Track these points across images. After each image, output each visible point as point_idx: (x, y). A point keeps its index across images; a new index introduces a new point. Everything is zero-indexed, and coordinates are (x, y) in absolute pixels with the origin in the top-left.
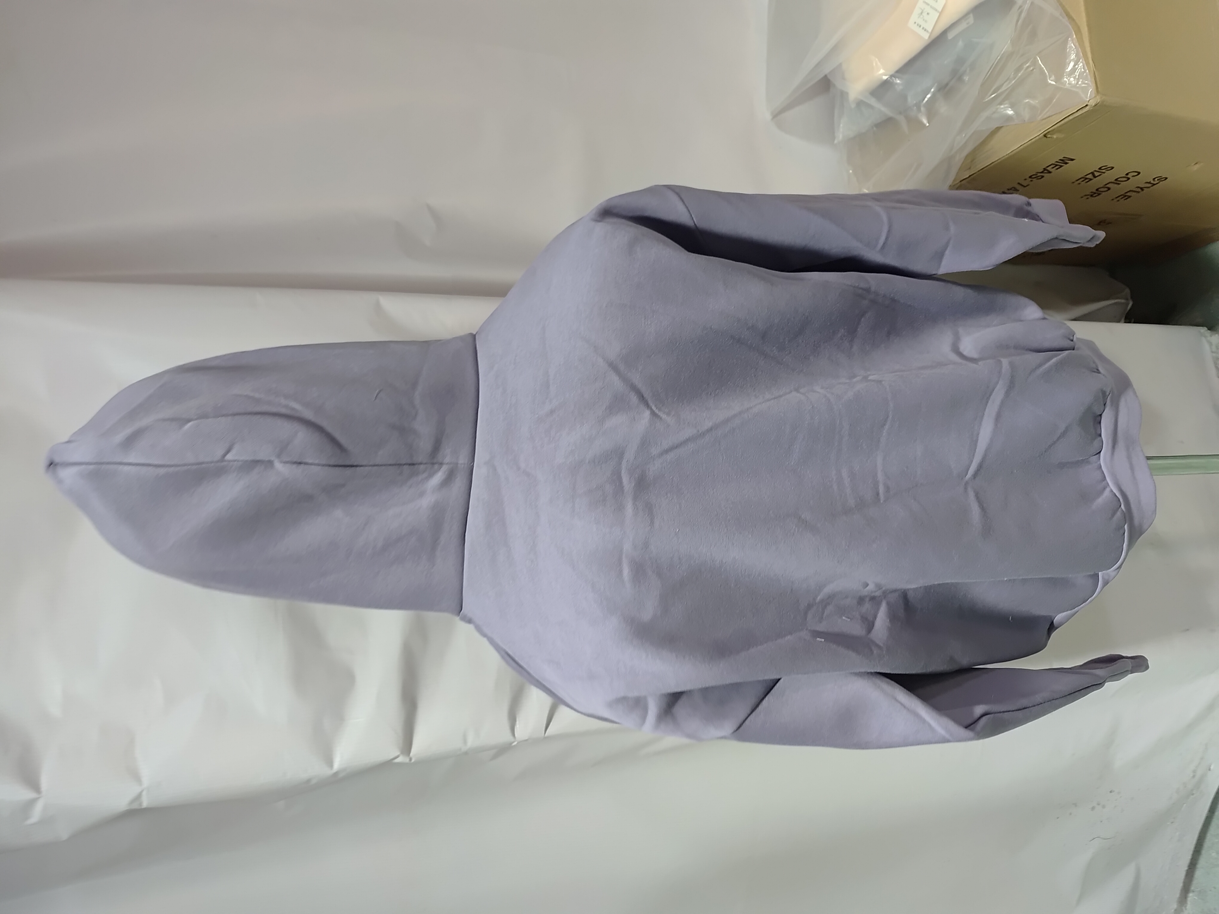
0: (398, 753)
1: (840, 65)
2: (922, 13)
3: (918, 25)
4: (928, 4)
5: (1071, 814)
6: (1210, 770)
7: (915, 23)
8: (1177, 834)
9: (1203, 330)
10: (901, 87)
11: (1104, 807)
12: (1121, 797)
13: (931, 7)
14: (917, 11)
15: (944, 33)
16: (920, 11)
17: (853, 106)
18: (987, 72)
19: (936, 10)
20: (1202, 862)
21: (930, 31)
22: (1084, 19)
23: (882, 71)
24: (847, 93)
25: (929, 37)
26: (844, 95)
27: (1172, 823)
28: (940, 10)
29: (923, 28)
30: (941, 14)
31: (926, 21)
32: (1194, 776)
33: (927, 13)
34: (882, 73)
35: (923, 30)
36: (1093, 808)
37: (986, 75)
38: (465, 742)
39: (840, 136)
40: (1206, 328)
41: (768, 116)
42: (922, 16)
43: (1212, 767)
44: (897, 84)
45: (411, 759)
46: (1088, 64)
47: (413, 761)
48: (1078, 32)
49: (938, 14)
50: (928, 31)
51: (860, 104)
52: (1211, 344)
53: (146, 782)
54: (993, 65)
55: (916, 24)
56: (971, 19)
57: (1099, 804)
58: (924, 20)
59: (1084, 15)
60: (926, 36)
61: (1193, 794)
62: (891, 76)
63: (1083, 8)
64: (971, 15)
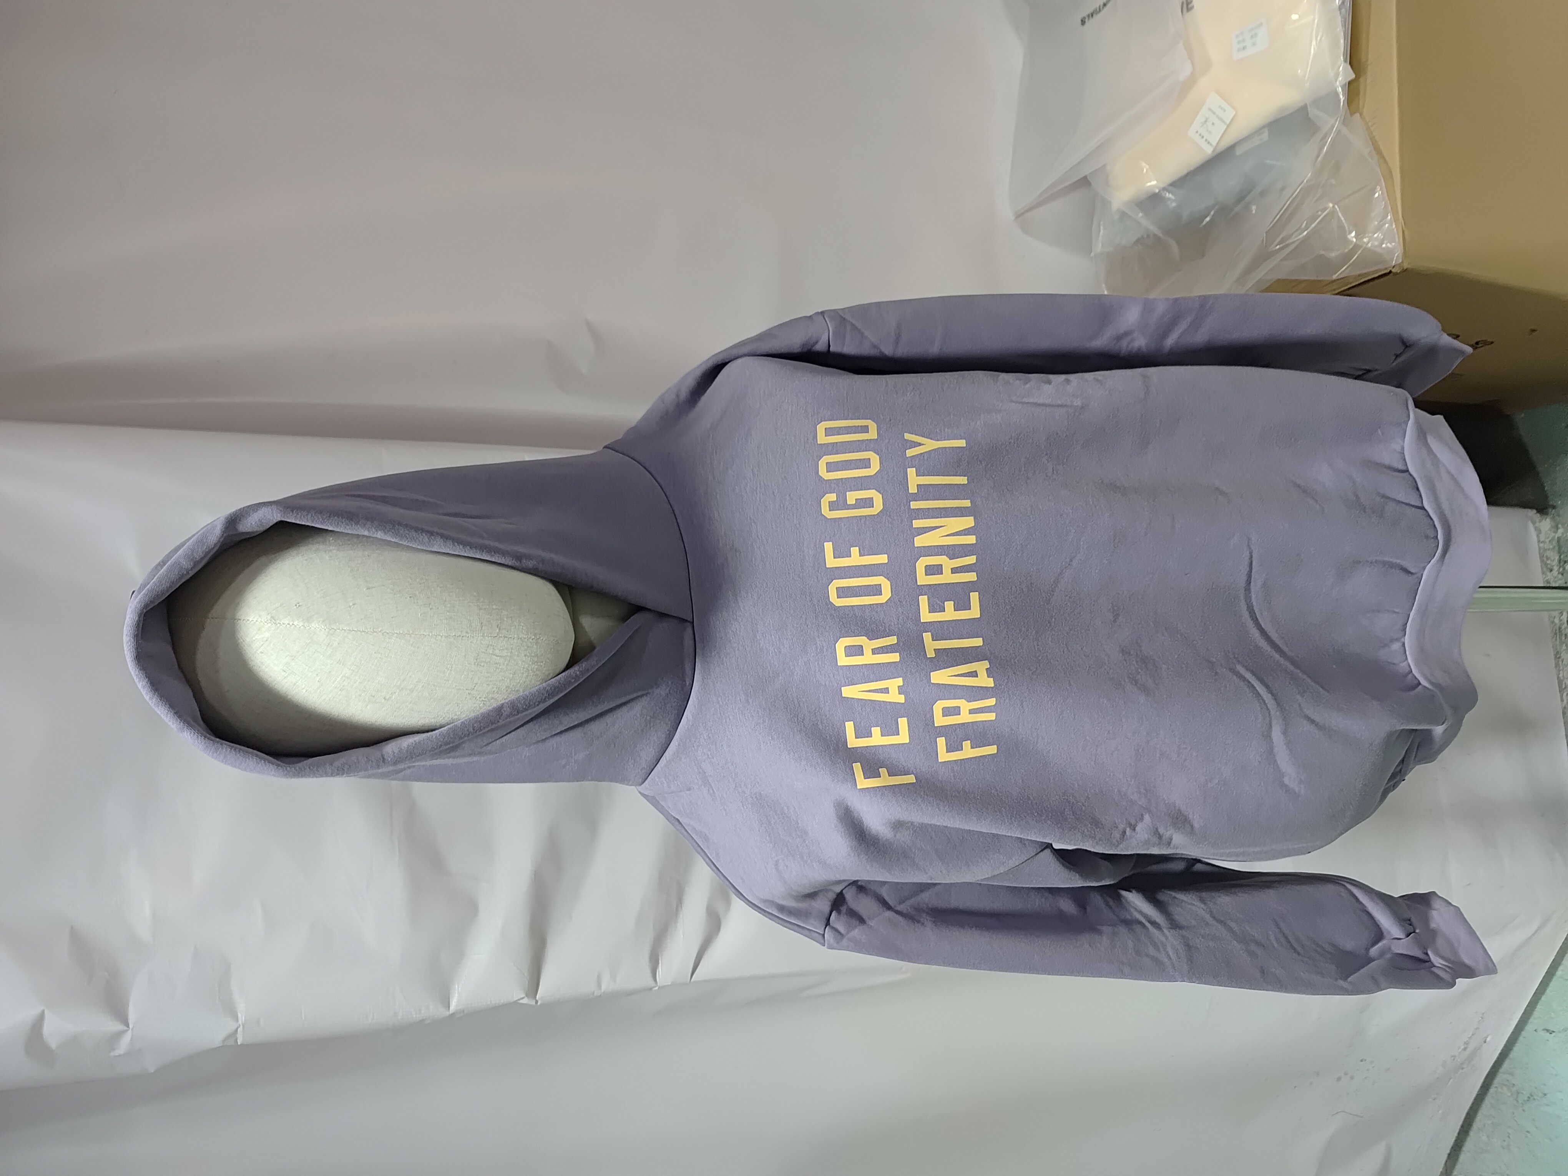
0: (523, 995)
1: (1104, 166)
2: (1206, 122)
3: (1200, 135)
4: (1214, 113)
5: (1311, 1084)
6: (1485, 1042)
7: (1197, 132)
8: (1440, 1112)
9: (1532, 513)
10: (1174, 204)
11: (1352, 1078)
12: (1373, 1067)
13: (1218, 116)
14: (1200, 119)
15: (1231, 148)
16: (1204, 120)
17: (1116, 217)
18: (1276, 214)
19: (1223, 121)
20: (1469, 1145)
21: (1214, 144)
22: (1398, 164)
23: (1154, 183)
24: (1110, 203)
25: (1213, 151)
26: (1106, 203)
27: (1434, 1099)
28: (1228, 122)
29: (1206, 140)
30: (1228, 126)
31: (1210, 133)
32: (1465, 1049)
33: (1211, 123)
34: (1153, 184)
35: (1207, 143)
36: (1339, 1079)
37: (1275, 218)
38: (599, 985)
39: (1098, 248)
40: (1535, 511)
41: (1011, 217)
42: (1205, 126)
43: (1488, 1039)
44: (1169, 199)
45: (537, 1002)
46: (1396, 220)
47: (539, 1003)
48: (1389, 177)
49: (1225, 127)
50: (1211, 145)
51: (1123, 215)
52: (1539, 531)
53: (241, 1017)
54: (1283, 207)
55: (1199, 134)
56: (1265, 136)
57: (1346, 1074)
58: (1207, 130)
59: (1397, 158)
60: (1209, 151)
61: (1463, 1069)
62: (1164, 189)
63: (1397, 150)
64: (1266, 130)
